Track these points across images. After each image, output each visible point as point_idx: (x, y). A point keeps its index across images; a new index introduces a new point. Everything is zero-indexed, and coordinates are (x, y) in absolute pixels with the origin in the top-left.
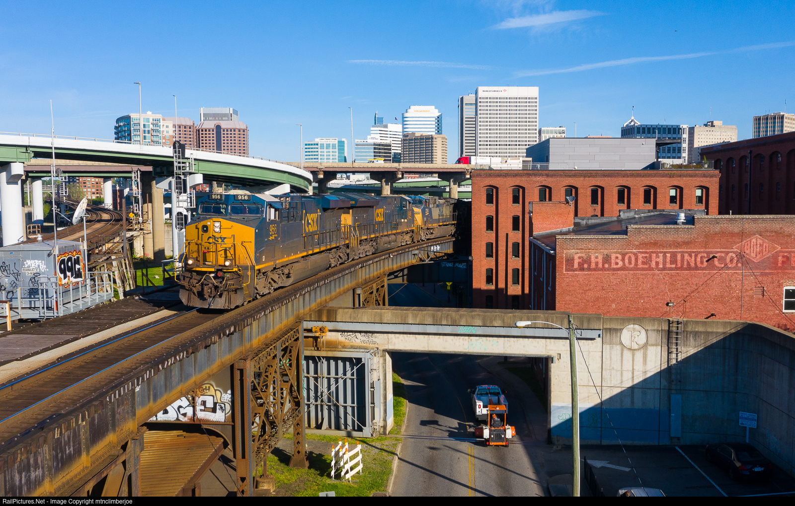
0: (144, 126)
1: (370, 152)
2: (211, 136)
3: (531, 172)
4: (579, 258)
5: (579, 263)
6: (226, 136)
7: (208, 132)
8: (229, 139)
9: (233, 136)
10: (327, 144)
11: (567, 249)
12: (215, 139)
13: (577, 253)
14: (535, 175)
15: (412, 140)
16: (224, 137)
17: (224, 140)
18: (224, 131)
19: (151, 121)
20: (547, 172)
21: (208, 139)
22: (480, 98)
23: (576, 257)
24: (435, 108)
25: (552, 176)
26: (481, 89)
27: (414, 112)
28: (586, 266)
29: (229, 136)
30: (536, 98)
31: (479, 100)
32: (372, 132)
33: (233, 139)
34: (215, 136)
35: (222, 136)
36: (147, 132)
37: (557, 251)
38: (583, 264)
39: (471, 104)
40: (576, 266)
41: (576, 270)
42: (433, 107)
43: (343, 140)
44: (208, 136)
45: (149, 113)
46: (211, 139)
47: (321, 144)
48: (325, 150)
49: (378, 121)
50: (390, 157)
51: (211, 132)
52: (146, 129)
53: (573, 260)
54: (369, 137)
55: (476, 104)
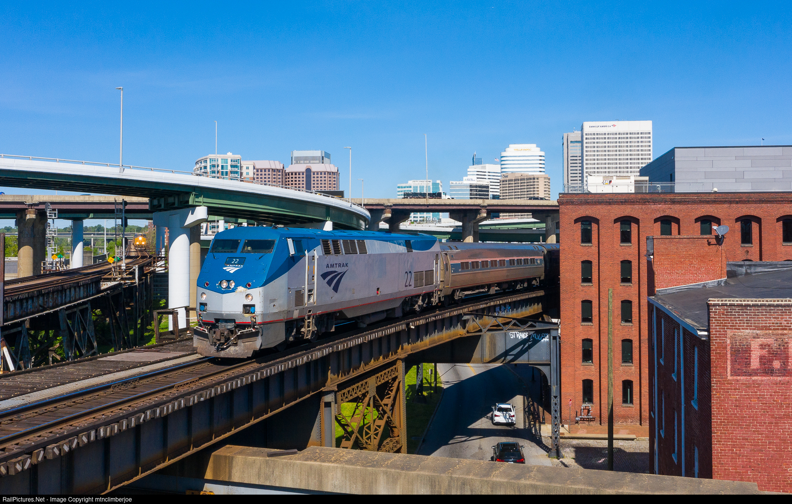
0: (222, 167)
1: (466, 194)
2: (301, 179)
3: (648, 197)
4: (762, 346)
5: (761, 358)
6: (316, 179)
7: (297, 176)
8: (319, 182)
9: (323, 179)
10: (420, 187)
11: (733, 327)
12: (305, 182)
13: (757, 337)
14: (655, 202)
15: (512, 180)
16: (314, 181)
17: (314, 184)
18: (314, 174)
19: (229, 162)
20: (672, 197)
21: (297, 182)
22: (586, 134)
23: (755, 345)
24: (537, 147)
25: (680, 202)
26: (587, 125)
27: (513, 150)
28: (777, 364)
29: (319, 179)
30: (649, 133)
31: (585, 137)
32: (469, 173)
33: (323, 182)
34: (305, 179)
35: (312, 179)
36: (225, 173)
37: (713, 331)
38: (771, 361)
39: (577, 142)
40: (755, 363)
41: (755, 373)
42: (535, 145)
43: (438, 182)
44: (297, 179)
46: (301, 182)
47: (414, 187)
49: (475, 161)
51: (301, 176)
52: (225, 170)
53: (748, 350)
54: (464, 178)
55: (582, 142)
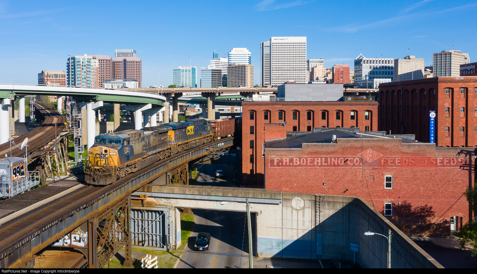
0: (83, 62)
1: (209, 74)
2: (121, 65)
3: (274, 103)
4: (277, 160)
5: (277, 162)
6: (129, 65)
7: (119, 63)
8: (131, 67)
9: (133, 65)
10: (185, 70)
11: (270, 155)
12: (123, 67)
13: (276, 157)
14: (276, 104)
15: (233, 67)
16: (128, 66)
18: (128, 62)
19: (86, 60)
20: (283, 103)
21: (119, 67)
22: (273, 43)
23: (275, 159)
24: (247, 49)
25: (285, 105)
26: (273, 38)
27: (235, 51)
29: (131, 65)
30: (305, 43)
31: (272, 45)
32: (211, 63)
33: (133, 67)
34: (123, 65)
35: (127, 65)
36: (84, 66)
37: (266, 156)
38: (279, 163)
39: (268, 46)
40: (275, 164)
41: (275, 166)
42: (246, 49)
43: (195, 67)
44: (119, 65)
45: (86, 55)
46: (121, 67)
47: (182, 70)
48: (184, 73)
49: (215, 56)
50: (221, 77)
51: (121, 63)
52: (84, 64)
53: (274, 161)
54: (209, 66)
55: (270, 46)
